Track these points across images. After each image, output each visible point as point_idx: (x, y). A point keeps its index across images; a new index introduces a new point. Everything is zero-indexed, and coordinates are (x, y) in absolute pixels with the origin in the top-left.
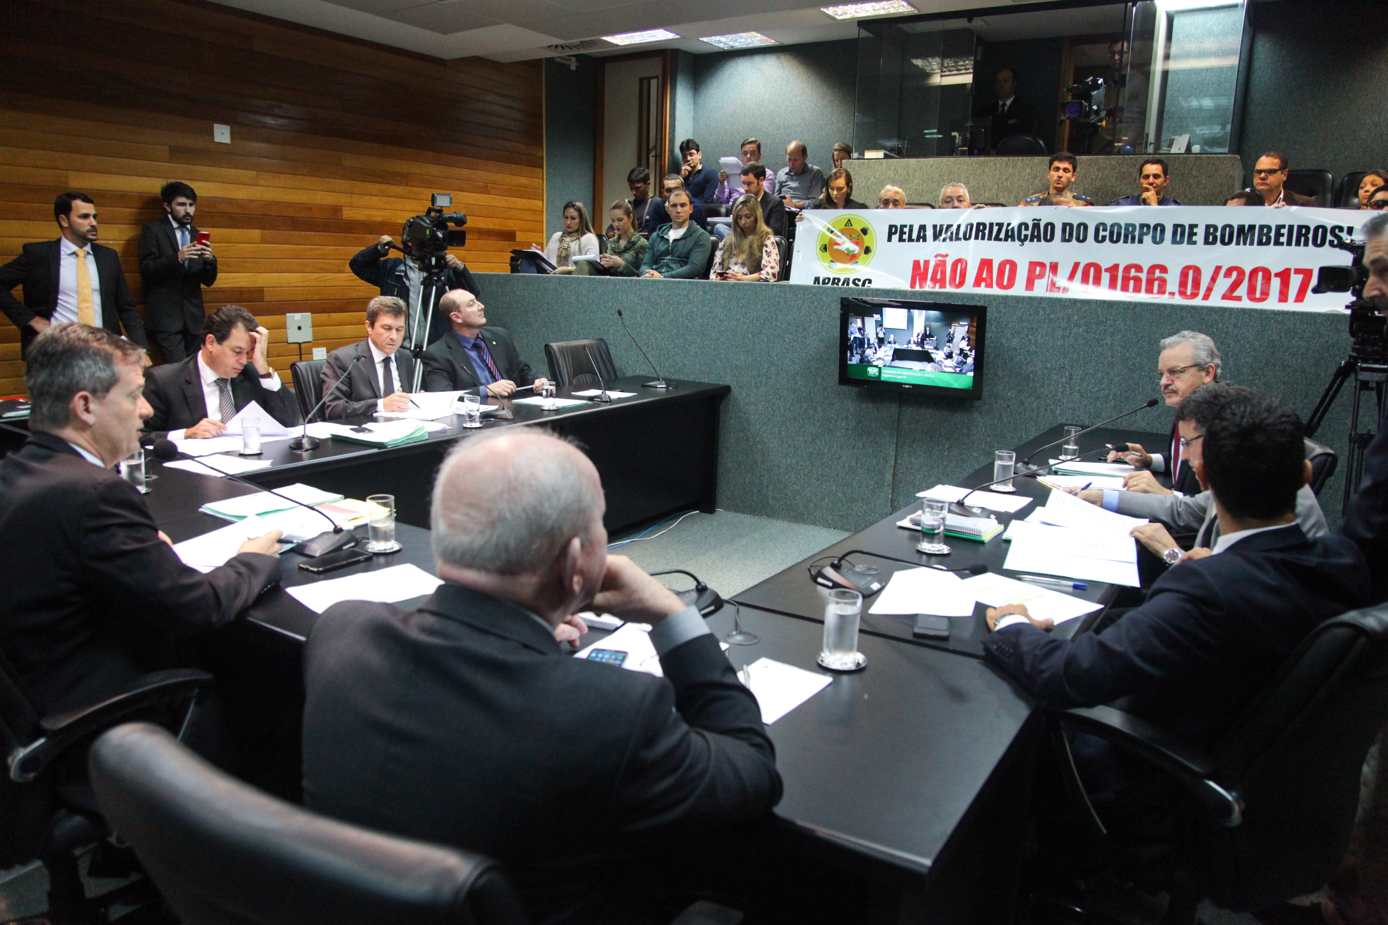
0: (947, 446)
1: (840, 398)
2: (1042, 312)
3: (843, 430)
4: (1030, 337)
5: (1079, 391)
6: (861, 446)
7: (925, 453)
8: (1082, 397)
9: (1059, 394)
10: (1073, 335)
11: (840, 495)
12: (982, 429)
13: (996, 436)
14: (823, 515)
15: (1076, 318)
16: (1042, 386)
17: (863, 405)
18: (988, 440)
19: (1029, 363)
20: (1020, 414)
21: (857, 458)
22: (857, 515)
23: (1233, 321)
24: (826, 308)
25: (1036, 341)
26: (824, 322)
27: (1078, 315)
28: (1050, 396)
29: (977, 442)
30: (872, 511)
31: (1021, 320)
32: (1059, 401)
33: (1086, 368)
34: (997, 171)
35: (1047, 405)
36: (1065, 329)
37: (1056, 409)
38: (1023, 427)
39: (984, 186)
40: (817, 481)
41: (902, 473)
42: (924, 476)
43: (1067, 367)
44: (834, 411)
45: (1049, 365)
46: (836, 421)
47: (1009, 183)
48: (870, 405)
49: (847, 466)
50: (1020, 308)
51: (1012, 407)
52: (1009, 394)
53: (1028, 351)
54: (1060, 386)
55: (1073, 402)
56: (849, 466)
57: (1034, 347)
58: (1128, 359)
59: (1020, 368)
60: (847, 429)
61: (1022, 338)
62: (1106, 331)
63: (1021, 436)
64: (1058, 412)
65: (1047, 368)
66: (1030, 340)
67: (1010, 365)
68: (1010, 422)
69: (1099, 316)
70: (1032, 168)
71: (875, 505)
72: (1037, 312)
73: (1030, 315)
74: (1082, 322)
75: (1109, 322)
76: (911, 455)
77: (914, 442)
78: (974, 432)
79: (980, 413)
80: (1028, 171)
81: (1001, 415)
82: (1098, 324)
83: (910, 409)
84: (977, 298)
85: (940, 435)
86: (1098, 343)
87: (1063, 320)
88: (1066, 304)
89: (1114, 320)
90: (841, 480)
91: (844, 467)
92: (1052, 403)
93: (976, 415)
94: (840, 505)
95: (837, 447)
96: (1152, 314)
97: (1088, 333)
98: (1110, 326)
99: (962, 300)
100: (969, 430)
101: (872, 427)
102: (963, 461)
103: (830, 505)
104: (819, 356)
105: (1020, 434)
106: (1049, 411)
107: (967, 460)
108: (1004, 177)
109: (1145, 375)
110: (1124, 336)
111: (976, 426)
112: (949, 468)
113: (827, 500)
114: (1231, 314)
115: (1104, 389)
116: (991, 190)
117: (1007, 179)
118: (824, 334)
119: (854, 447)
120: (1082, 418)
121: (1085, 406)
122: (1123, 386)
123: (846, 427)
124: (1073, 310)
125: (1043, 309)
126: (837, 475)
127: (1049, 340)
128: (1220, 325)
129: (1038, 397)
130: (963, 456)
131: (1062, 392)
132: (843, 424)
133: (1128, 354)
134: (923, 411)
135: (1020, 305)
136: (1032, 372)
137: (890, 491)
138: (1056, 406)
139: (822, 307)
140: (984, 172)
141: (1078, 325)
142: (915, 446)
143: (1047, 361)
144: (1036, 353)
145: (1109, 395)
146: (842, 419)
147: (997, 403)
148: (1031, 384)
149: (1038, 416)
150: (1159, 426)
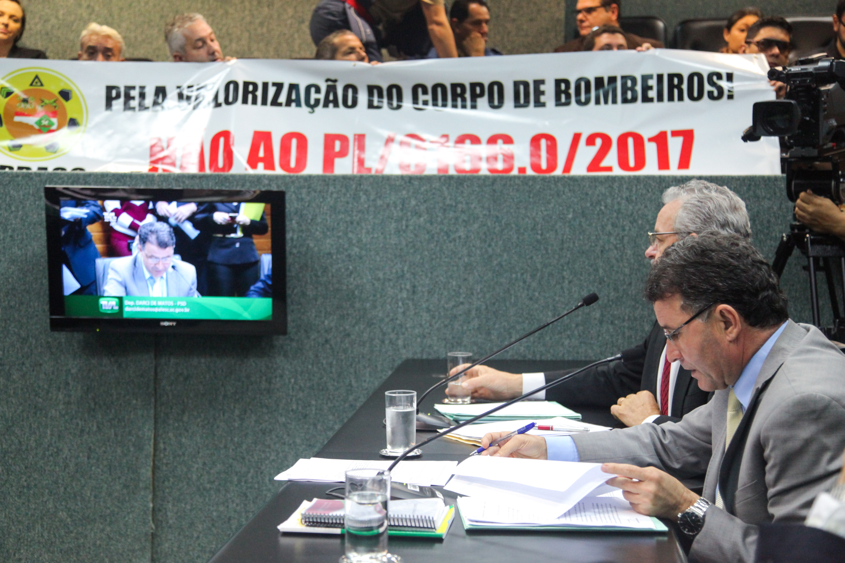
0: (237, 412)
1: (52, 353)
2: (363, 198)
3: (61, 407)
4: (350, 235)
5: (428, 310)
6: (95, 428)
7: (203, 427)
8: (433, 317)
9: (400, 316)
10: (411, 228)
11: (63, 515)
12: (289, 379)
13: (312, 388)
14: (33, 554)
15: (413, 202)
16: (374, 307)
17: (94, 361)
18: (301, 395)
19: (351, 273)
20: (345, 351)
21: (90, 448)
22: (94, 544)
23: (625, 194)
24: (17, 207)
25: (360, 241)
26: (14, 230)
27: (416, 198)
28: (387, 320)
29: (284, 401)
30: (121, 535)
31: (333, 209)
32: (401, 326)
33: (435, 274)
34: (247, 12)
35: (384, 334)
36: (399, 220)
37: (398, 339)
38: (352, 370)
39: (229, 34)
40: (20, 497)
41: (167, 464)
42: (204, 464)
43: (408, 275)
44: (42, 376)
45: (381, 275)
46: (48, 392)
47: (265, 30)
48: (105, 361)
49: (72, 465)
50: (332, 193)
51: (332, 342)
52: (326, 322)
53: (349, 256)
54: (400, 304)
55: (421, 325)
56: (76, 465)
57: (356, 249)
58: (491, 257)
59: (339, 282)
60: (69, 403)
61: (339, 237)
62: (457, 219)
63: (350, 385)
64: (400, 343)
65: (379, 279)
66: (350, 240)
67: (325, 279)
68: (331, 365)
69: (445, 198)
70: (295, 7)
71: (125, 525)
72: (356, 197)
73: (348, 203)
74: (423, 208)
75: (460, 206)
76: (180, 435)
77: (183, 412)
78: (278, 385)
79: (286, 356)
80: (291, 11)
81: (317, 356)
82: (445, 210)
83: (173, 360)
84: (266, 182)
85: (225, 396)
86: (448, 237)
87: (395, 207)
88: (398, 183)
89: (467, 203)
90: (62, 489)
91: (66, 466)
92: (390, 330)
93: (280, 360)
94: (62, 532)
95: (52, 435)
96: (518, 190)
97: (432, 224)
98: (463, 212)
99: (243, 185)
100: (270, 383)
101: (111, 395)
102: (264, 434)
103: (46, 534)
104: (10, 286)
105: (347, 382)
106: (387, 342)
107: (271, 431)
108: (258, 21)
109: (516, 279)
110: (483, 225)
111: (281, 376)
112: (244, 446)
113: (38, 527)
114: (621, 185)
115: (462, 303)
116: (239, 39)
117: (261, 24)
118: (15, 250)
119: (82, 431)
120: (435, 348)
121: (438, 329)
122: (488, 296)
123: (67, 399)
124: (408, 191)
125: (366, 192)
126: (56, 482)
127: (377, 238)
128: (609, 201)
129: (370, 324)
130: (264, 425)
131: (404, 313)
132: (61, 397)
133: (490, 250)
134: (195, 361)
135: (331, 189)
136: (357, 286)
137: (150, 497)
138: (397, 334)
139: (10, 206)
140: (227, 13)
141: (418, 214)
142: (185, 418)
143: (378, 269)
144: (361, 258)
145: (469, 311)
146: (59, 389)
147: (308, 337)
148: (357, 305)
149: (372, 352)
150: (542, 349)
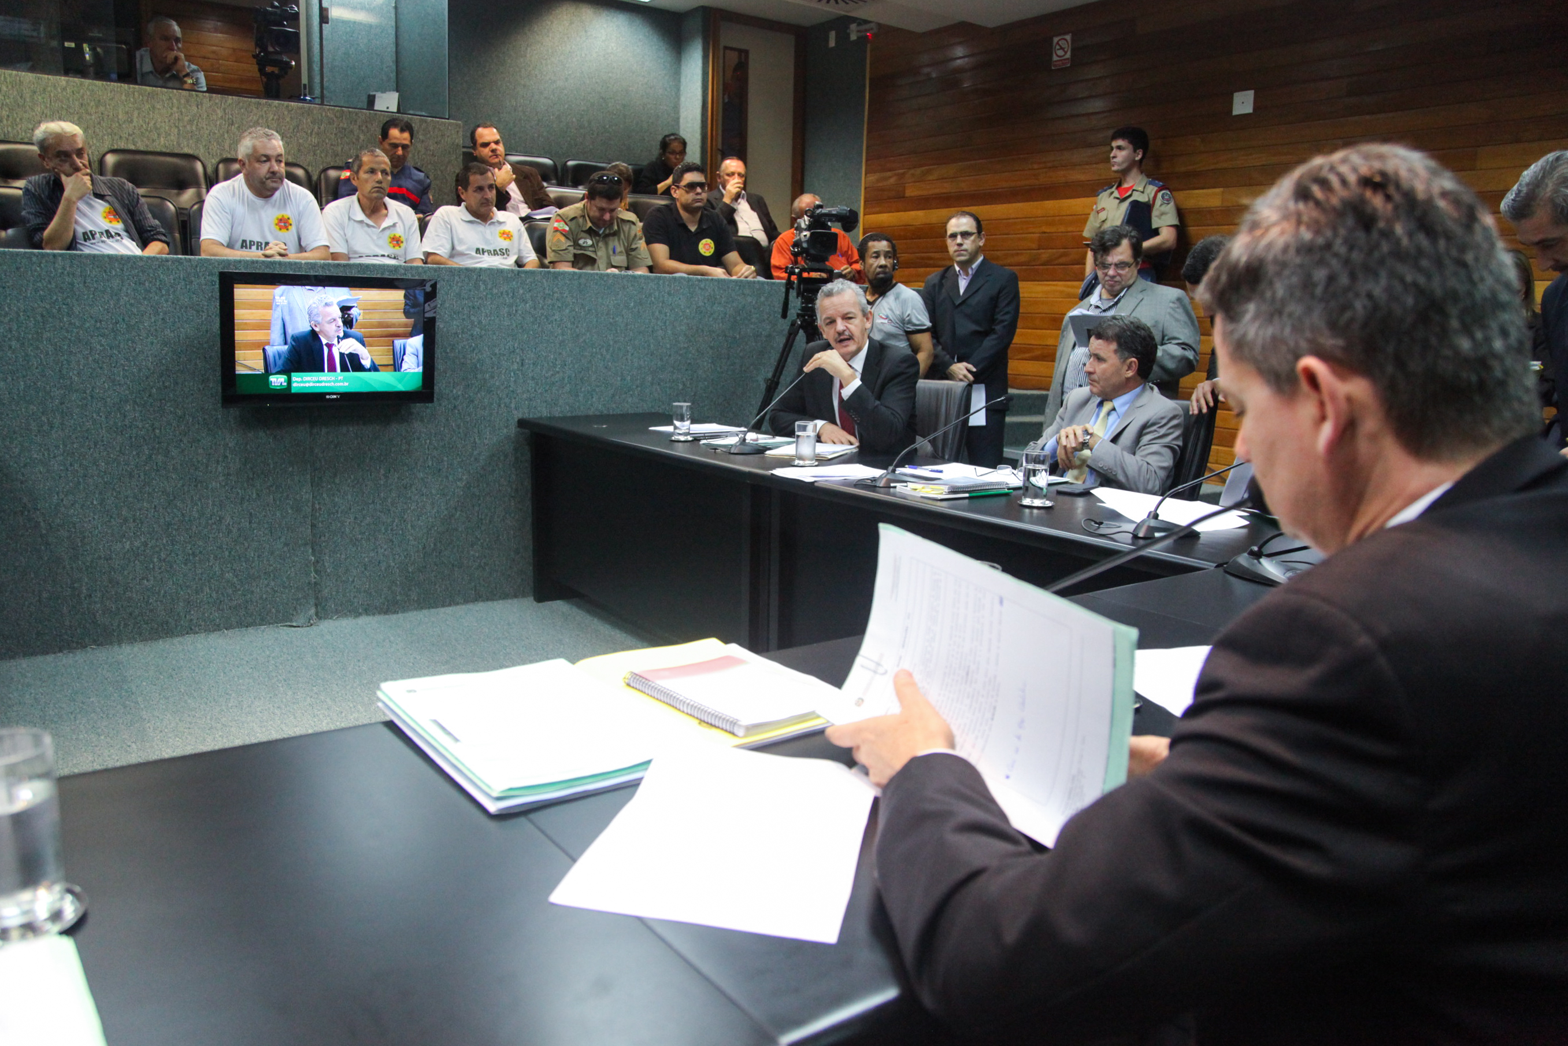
0: (382, 472)
1: (209, 430)
2: (482, 287)
3: (221, 478)
4: (473, 318)
5: (533, 378)
6: (254, 496)
7: (353, 487)
8: (537, 384)
9: (512, 384)
10: (520, 312)
11: (229, 576)
12: (425, 440)
13: (444, 446)
14: (203, 614)
15: (521, 291)
16: (492, 377)
17: (250, 435)
18: (435, 453)
19: (474, 349)
20: (469, 415)
21: (251, 514)
22: (261, 598)
23: (667, 289)
24: (168, 291)
25: (480, 322)
26: (165, 313)
27: (523, 288)
28: (502, 388)
29: (421, 460)
30: (285, 587)
31: (459, 295)
32: (513, 391)
33: (538, 349)
34: (175, 109)
35: (500, 399)
36: (510, 306)
37: (511, 402)
38: (476, 430)
39: (156, 129)
40: (186, 564)
41: (322, 522)
42: (356, 518)
43: (517, 351)
44: (200, 451)
45: (497, 351)
46: (207, 467)
47: (194, 128)
48: (261, 434)
49: (235, 530)
50: (458, 282)
51: (460, 408)
52: (455, 391)
53: (472, 335)
54: (512, 374)
55: (528, 391)
56: (239, 529)
57: (478, 330)
58: (578, 336)
59: (464, 357)
60: (229, 474)
61: (464, 320)
62: (553, 305)
63: (475, 442)
64: (513, 405)
65: (496, 354)
66: (472, 322)
67: (453, 355)
68: (459, 427)
69: (544, 289)
70: (224, 110)
71: (288, 578)
72: (477, 287)
73: (470, 291)
74: (528, 296)
75: (556, 295)
76: (333, 495)
77: (335, 475)
78: (416, 446)
79: (422, 421)
80: (220, 113)
81: (447, 420)
82: (545, 298)
83: (324, 430)
84: (403, 271)
85: (371, 458)
86: (547, 320)
87: (508, 295)
88: (509, 276)
89: (561, 293)
90: (227, 553)
91: (230, 532)
92: (504, 396)
93: (417, 425)
94: (230, 591)
95: (213, 505)
96: (596, 284)
97: (535, 309)
98: (558, 300)
99: (382, 274)
100: (409, 445)
101: (268, 465)
102: (406, 488)
103: (214, 595)
104: (163, 368)
105: (472, 439)
106: (502, 406)
107: (411, 486)
108: (186, 119)
109: (596, 353)
110: (572, 310)
111: (418, 439)
112: (389, 500)
113: (207, 590)
114: (664, 282)
115: (558, 372)
116: (168, 134)
117: (191, 122)
118: (167, 332)
119: (243, 499)
120: (539, 409)
121: (541, 393)
122: (576, 366)
123: (226, 471)
124: (517, 282)
125: (484, 282)
126: (220, 547)
127: (494, 320)
128: (657, 294)
129: (489, 392)
130: (404, 482)
131: (515, 381)
132: (220, 469)
133: (577, 330)
134: (344, 429)
135: (457, 278)
136: (479, 360)
137: (310, 551)
138: (510, 399)
139: (160, 289)
140: (154, 107)
141: (525, 301)
142: (337, 481)
143: (495, 346)
144: (481, 337)
145: (563, 379)
146: (218, 462)
147: (440, 405)
148: (479, 376)
149: (491, 414)
150: (614, 406)
